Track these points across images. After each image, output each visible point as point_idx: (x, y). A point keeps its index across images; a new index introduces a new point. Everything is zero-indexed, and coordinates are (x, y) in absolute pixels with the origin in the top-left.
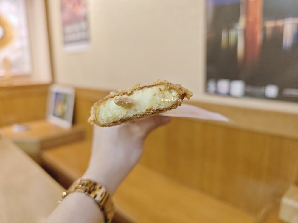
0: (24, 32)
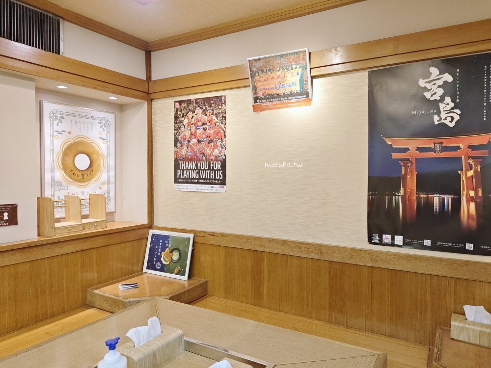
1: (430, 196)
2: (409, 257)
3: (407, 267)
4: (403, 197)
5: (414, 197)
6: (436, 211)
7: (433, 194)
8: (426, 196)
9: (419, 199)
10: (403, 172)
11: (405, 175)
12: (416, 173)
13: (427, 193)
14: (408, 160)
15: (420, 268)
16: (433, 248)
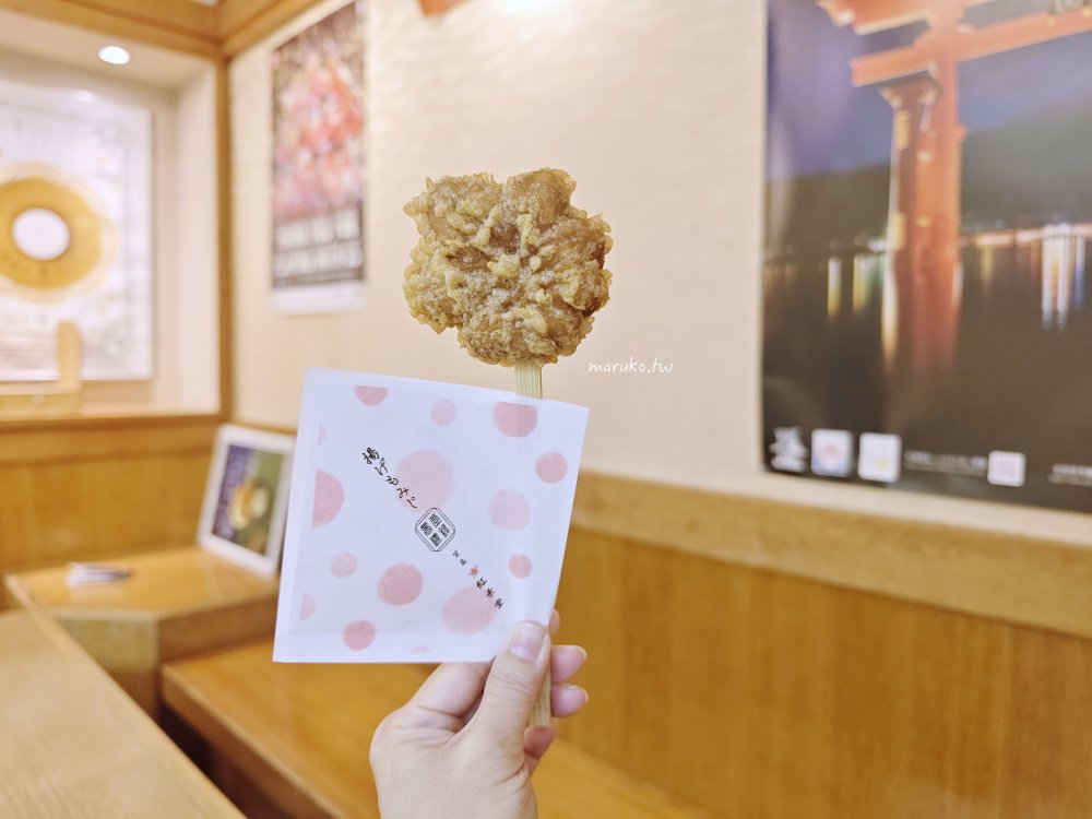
0: (140, 242)
1: (1025, 237)
2: (914, 536)
3: (907, 580)
4: (903, 259)
5: (951, 252)
6: (1055, 313)
7: (1039, 225)
8: (1003, 239)
9: (970, 257)
10: (900, 140)
11: (909, 154)
12: (958, 134)
13: (1012, 225)
14: (922, 77)
15: (962, 589)
16: (1034, 493)
